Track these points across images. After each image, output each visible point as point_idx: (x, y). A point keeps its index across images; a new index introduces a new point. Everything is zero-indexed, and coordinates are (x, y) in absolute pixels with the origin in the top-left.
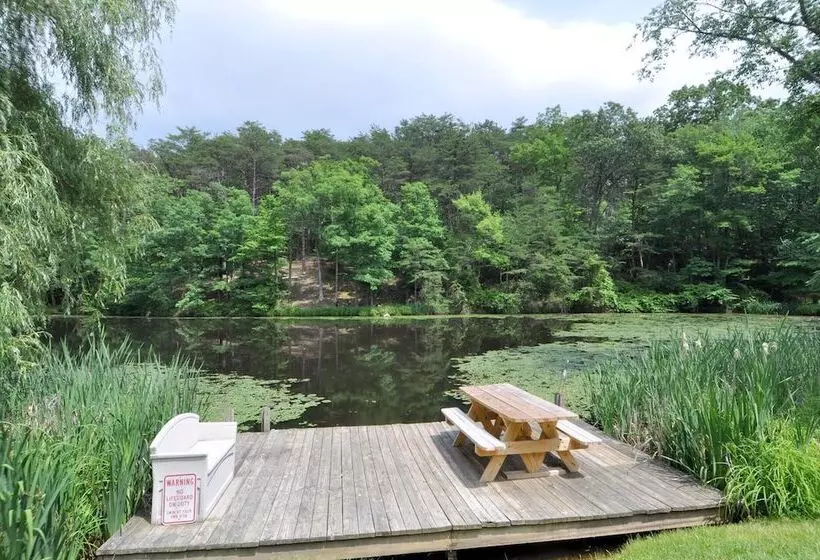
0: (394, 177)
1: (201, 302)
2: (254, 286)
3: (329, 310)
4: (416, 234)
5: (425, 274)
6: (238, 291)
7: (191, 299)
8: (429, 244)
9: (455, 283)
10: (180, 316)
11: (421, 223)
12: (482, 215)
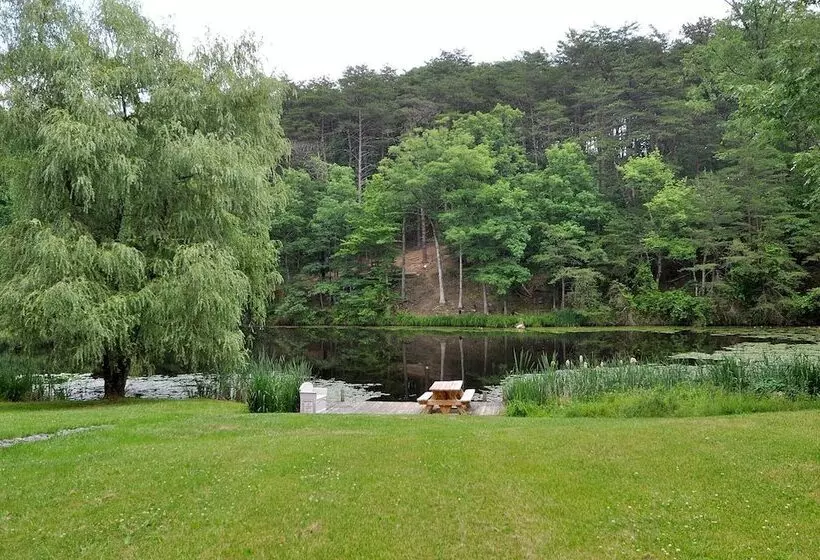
0: (544, 128)
1: (302, 308)
2: (360, 287)
3: (449, 319)
4: (562, 216)
5: (570, 272)
6: (342, 294)
7: (292, 304)
8: (580, 230)
9: (615, 284)
10: (279, 324)
11: (570, 201)
12: (659, 185)
